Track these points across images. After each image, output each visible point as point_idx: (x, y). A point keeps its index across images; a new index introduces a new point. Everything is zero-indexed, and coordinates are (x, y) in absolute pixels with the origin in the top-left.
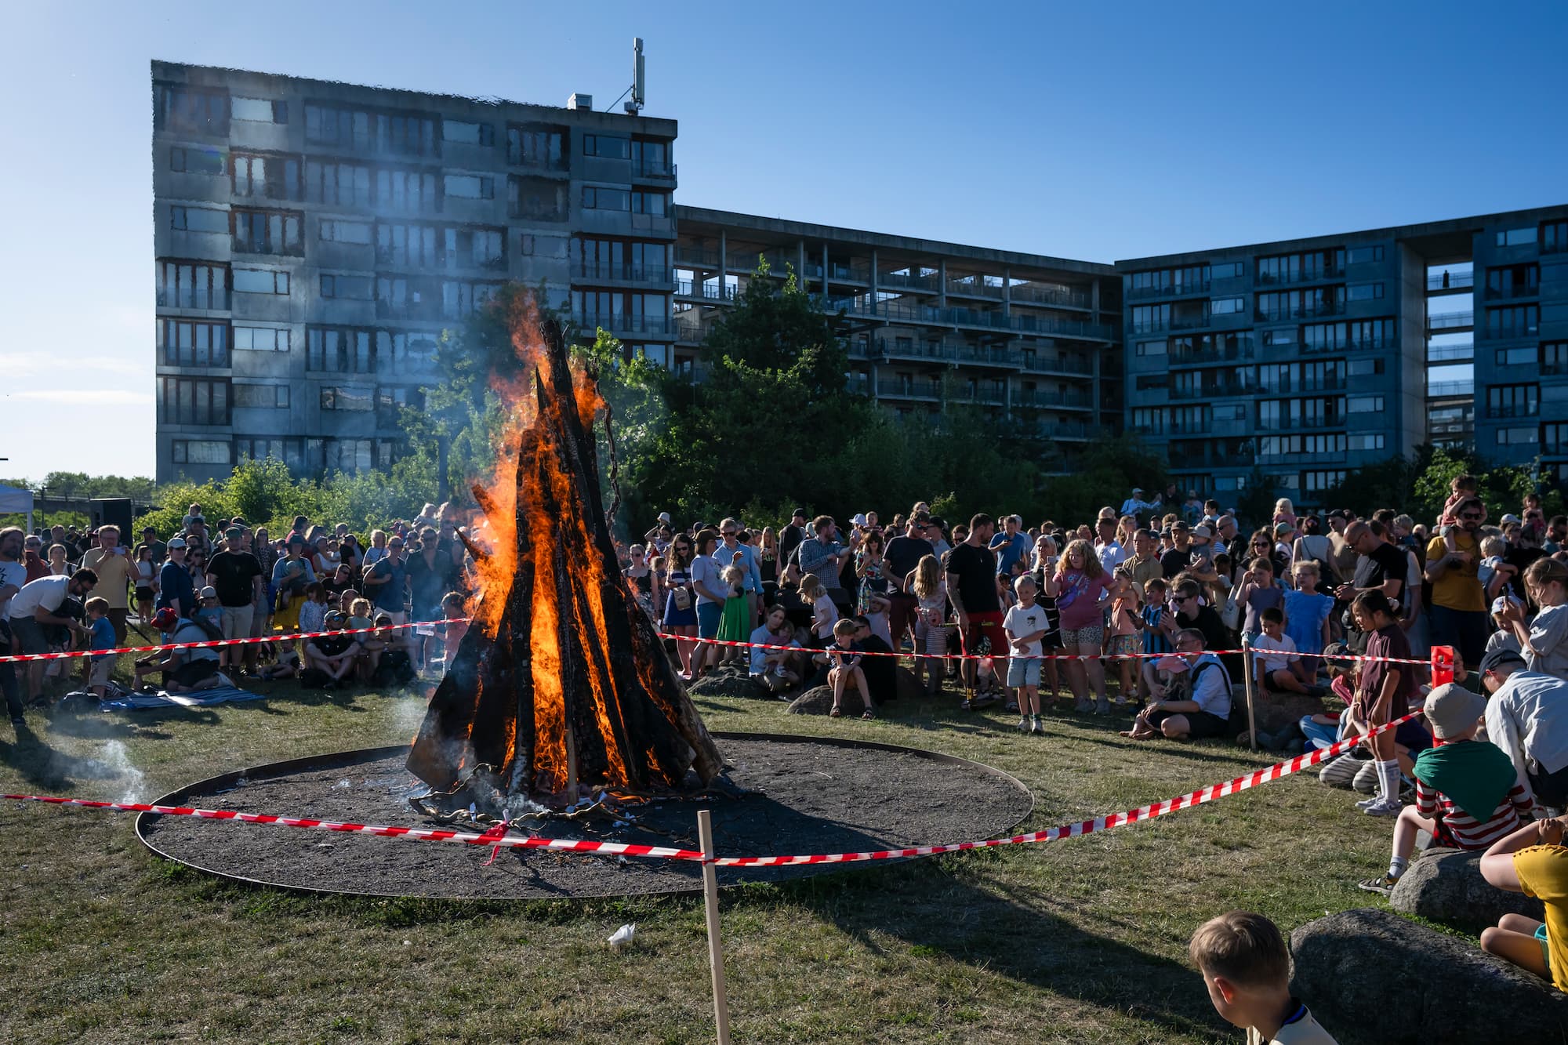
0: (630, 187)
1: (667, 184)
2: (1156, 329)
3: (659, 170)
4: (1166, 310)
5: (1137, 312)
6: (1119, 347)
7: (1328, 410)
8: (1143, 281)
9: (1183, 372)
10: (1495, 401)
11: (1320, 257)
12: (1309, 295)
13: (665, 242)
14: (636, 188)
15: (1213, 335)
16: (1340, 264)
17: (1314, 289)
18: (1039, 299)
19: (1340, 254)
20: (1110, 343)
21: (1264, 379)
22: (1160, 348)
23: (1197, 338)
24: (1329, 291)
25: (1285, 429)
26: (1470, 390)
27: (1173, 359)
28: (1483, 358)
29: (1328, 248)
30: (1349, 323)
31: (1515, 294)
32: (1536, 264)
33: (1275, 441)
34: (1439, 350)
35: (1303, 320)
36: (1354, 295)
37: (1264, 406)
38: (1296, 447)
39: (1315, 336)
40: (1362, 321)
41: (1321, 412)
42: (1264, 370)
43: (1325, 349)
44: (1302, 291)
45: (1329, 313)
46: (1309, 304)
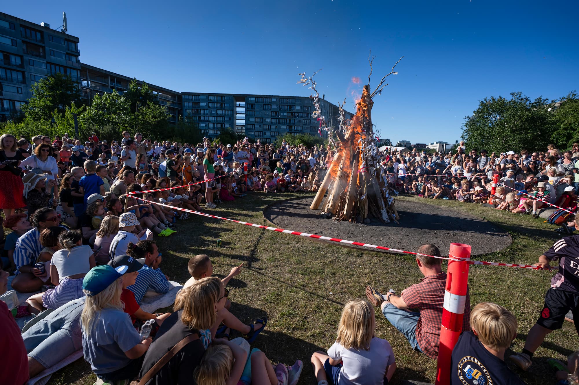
0: (65, 53)
1: (77, 54)
2: (189, 107)
3: (74, 50)
4: (191, 103)
5: (185, 103)
6: (182, 110)
7: (221, 126)
8: (187, 97)
9: (195, 116)
10: (248, 127)
11: (220, 97)
12: (218, 104)
13: (77, 70)
14: (67, 54)
15: (200, 109)
16: (224, 99)
17: (219, 103)
18: (165, 97)
19: (224, 97)
20: (180, 109)
21: (210, 119)
22: (190, 111)
23: (197, 110)
24: (222, 104)
25: (214, 129)
26: (244, 125)
27: (193, 114)
28: (246, 119)
29: (221, 96)
30: (225, 110)
31: (251, 109)
32: (255, 104)
33: (212, 131)
34: (238, 117)
35: (217, 109)
36: (226, 105)
37: (210, 124)
38: (216, 133)
39: (219, 112)
40: (227, 110)
41: (220, 126)
42: (210, 117)
43: (221, 115)
44: (217, 103)
45: (221, 108)
46: (218, 106)
